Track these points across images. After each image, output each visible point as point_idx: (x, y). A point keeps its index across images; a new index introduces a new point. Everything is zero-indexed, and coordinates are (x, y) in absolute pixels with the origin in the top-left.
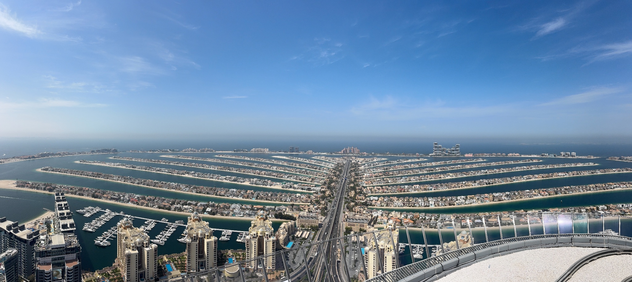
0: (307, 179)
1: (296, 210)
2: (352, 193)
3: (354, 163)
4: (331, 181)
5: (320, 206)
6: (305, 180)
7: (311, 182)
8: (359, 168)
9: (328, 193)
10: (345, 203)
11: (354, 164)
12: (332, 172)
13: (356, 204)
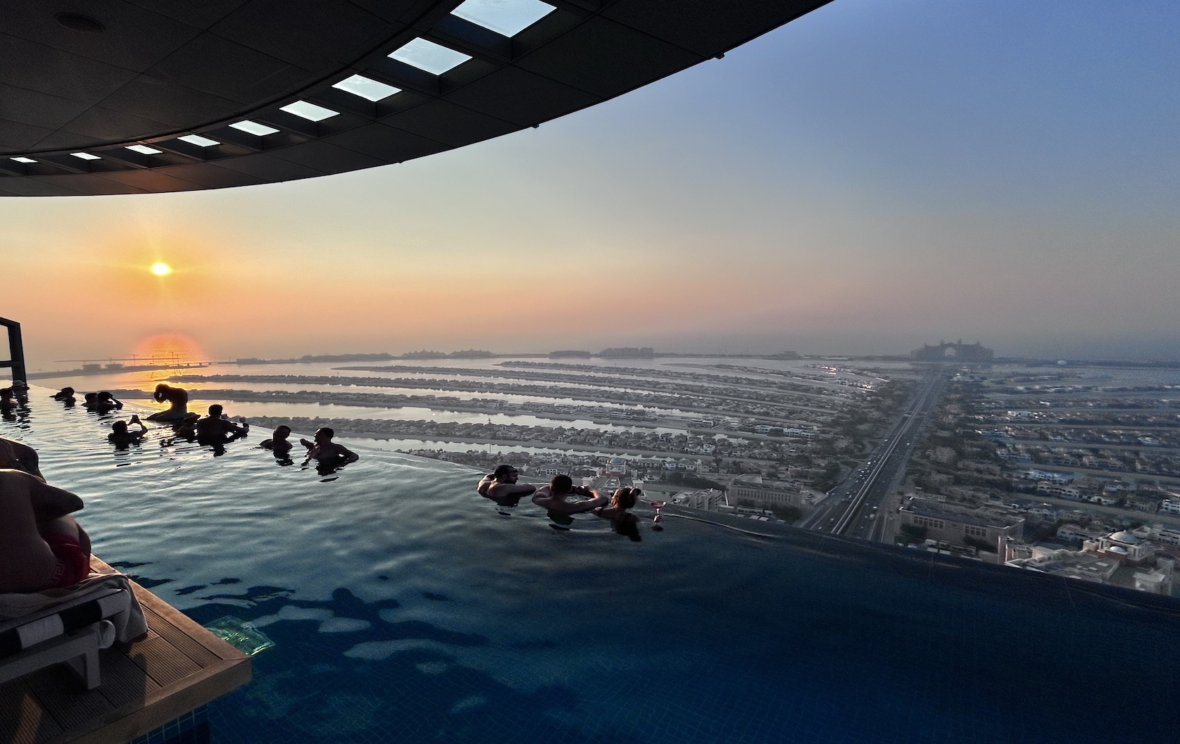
0: (773, 410)
1: (728, 471)
2: (945, 454)
3: (958, 382)
4: (863, 420)
5: (810, 470)
6: (767, 414)
7: (786, 417)
8: (983, 397)
9: (842, 444)
10: (908, 474)
11: (959, 385)
12: (865, 400)
13: (958, 481)
